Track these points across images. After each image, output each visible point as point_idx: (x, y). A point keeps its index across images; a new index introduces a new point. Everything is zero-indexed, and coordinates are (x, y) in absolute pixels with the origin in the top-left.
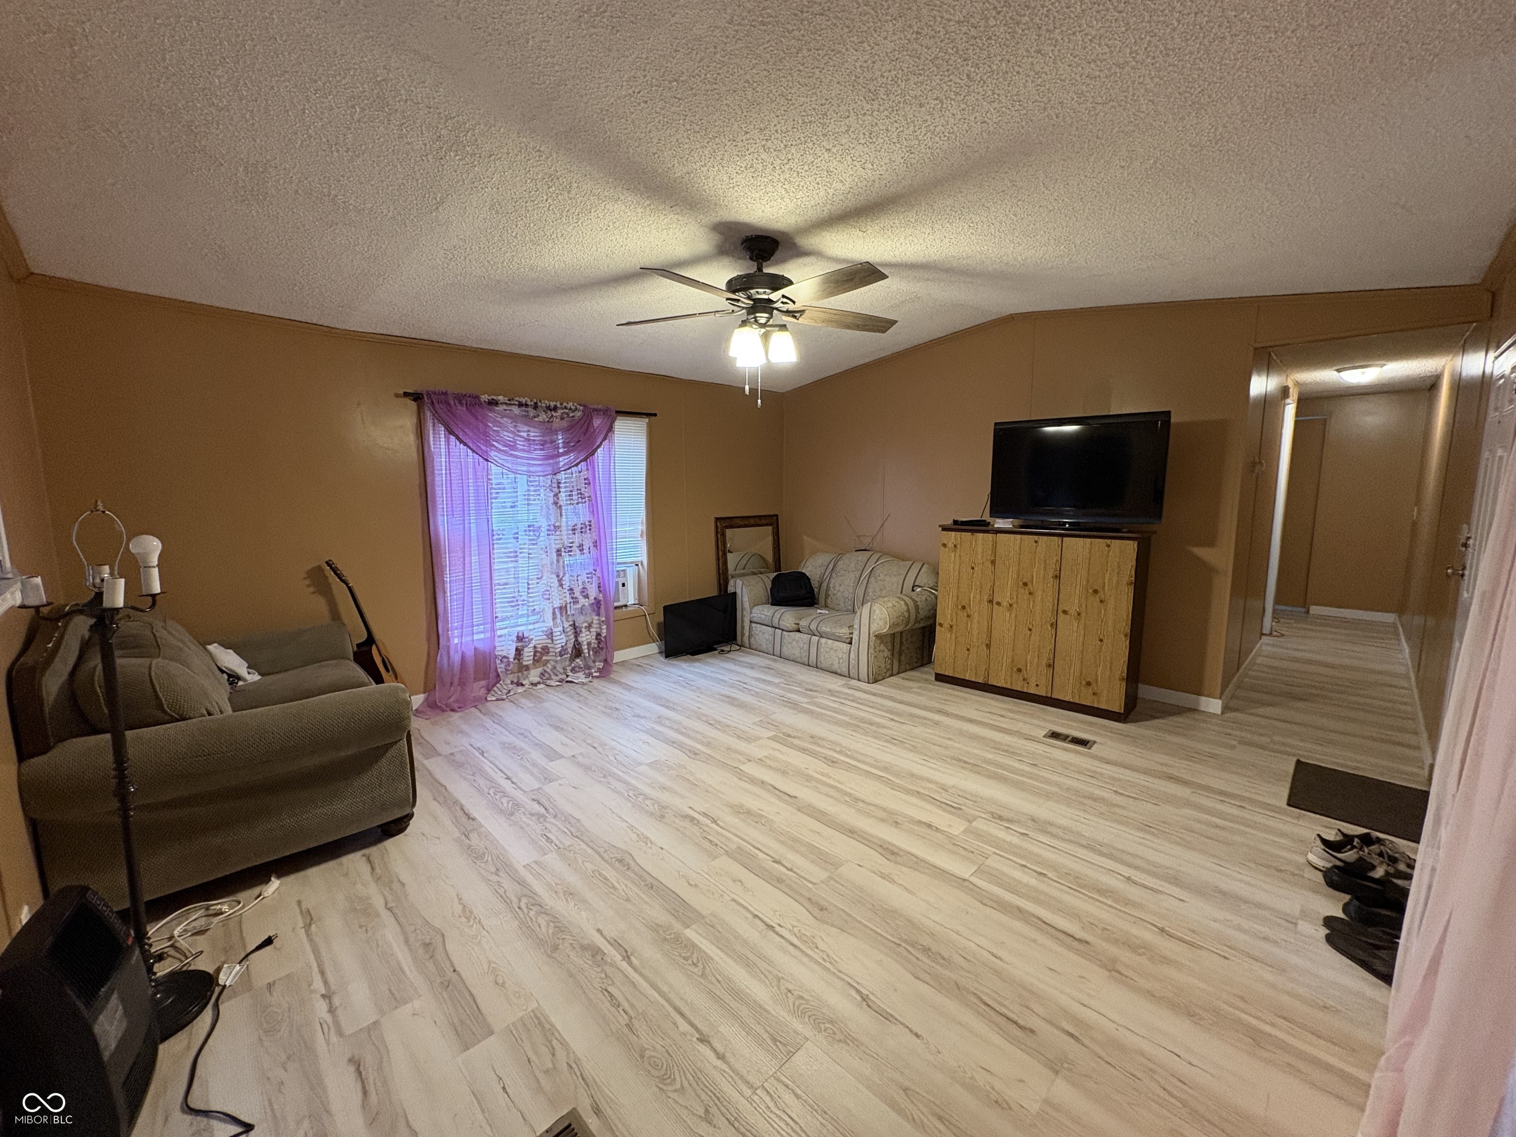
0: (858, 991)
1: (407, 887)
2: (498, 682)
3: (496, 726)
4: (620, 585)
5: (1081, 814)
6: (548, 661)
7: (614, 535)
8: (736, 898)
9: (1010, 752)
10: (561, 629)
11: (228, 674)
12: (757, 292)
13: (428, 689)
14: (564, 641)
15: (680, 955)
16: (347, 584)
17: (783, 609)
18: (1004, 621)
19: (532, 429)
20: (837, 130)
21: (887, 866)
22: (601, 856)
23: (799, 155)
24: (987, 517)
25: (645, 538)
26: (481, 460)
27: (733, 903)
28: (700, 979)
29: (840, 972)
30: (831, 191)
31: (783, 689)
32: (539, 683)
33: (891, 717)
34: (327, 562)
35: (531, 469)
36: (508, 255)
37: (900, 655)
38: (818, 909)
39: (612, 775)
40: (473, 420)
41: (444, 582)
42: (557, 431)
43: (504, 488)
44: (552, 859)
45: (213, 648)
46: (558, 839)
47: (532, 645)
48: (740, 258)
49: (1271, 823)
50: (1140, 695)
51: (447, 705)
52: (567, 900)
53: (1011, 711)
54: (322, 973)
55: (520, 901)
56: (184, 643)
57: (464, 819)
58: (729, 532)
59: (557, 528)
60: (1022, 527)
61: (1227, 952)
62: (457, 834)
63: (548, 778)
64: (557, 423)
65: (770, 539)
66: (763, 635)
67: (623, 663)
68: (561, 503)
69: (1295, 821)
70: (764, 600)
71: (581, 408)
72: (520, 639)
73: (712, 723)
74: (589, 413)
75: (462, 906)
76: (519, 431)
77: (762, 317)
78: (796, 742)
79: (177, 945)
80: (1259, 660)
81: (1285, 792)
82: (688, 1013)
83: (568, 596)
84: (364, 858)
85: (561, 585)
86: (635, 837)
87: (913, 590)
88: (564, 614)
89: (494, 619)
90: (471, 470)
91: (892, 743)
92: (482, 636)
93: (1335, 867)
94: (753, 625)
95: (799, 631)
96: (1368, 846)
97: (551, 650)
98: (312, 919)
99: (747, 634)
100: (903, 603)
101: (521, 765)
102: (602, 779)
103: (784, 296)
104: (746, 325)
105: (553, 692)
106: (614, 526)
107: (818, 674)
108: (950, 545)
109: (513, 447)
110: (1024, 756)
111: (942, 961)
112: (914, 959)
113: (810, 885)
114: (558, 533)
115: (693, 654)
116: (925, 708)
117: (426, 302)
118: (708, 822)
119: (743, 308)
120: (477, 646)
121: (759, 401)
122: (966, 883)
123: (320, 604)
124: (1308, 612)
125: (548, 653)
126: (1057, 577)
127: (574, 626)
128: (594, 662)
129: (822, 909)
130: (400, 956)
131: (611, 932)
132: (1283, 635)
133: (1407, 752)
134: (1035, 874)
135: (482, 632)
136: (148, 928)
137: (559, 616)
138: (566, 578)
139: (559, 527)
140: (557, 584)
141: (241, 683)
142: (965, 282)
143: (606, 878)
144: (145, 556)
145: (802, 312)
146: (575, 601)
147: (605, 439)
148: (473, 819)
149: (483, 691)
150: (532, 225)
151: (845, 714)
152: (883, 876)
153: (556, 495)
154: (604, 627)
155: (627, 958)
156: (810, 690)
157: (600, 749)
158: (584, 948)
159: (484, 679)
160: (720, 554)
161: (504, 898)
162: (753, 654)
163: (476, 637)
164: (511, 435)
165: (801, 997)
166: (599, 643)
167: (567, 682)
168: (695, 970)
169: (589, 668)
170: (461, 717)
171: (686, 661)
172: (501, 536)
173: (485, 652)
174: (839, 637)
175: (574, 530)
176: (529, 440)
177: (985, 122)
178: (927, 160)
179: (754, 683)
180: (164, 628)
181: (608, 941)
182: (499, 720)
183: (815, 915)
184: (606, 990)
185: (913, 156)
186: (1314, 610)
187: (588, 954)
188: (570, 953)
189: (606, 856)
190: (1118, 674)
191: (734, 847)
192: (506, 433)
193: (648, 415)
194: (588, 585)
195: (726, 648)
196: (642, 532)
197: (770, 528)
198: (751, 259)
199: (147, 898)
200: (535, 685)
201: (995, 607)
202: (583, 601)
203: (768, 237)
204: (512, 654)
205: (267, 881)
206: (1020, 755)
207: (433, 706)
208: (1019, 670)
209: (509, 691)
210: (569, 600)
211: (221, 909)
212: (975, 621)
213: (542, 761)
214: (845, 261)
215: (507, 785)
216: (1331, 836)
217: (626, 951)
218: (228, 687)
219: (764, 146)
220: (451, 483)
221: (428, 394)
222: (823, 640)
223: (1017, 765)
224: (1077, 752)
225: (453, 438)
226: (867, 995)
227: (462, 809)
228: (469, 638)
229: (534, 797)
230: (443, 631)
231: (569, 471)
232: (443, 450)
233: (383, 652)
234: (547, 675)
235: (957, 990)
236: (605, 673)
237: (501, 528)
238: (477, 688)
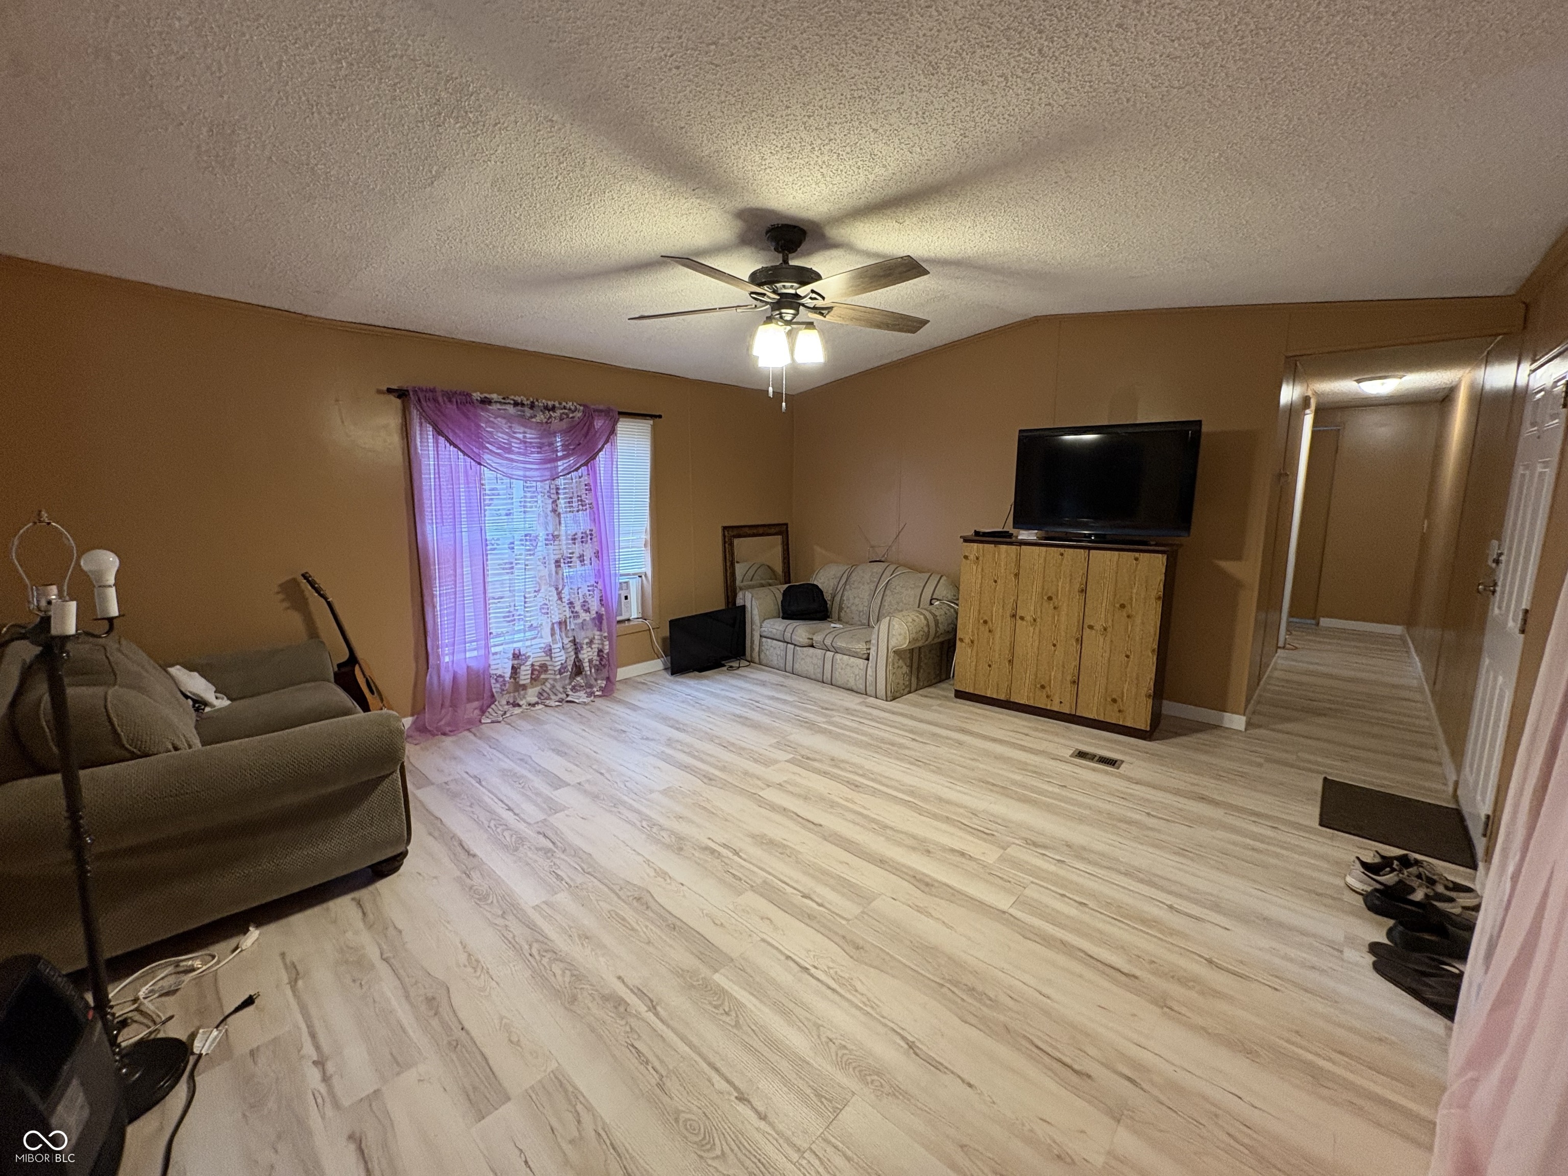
0: (903, 1038)
1: (403, 933)
2: (493, 703)
3: (495, 752)
4: (623, 598)
5: (1114, 837)
6: (547, 679)
7: (617, 544)
8: (765, 937)
9: (1038, 773)
10: (560, 645)
11: (192, 699)
12: (784, 286)
13: (417, 711)
14: (564, 658)
15: (710, 1003)
16: (326, 599)
17: (795, 623)
18: (1027, 638)
19: (528, 431)
20: (888, 108)
21: (922, 899)
22: (617, 894)
23: (842, 135)
24: (1009, 528)
25: (649, 548)
26: (473, 463)
27: (763, 944)
28: (735, 1031)
29: (883, 1017)
30: (872, 177)
31: (799, 708)
32: (537, 703)
33: (913, 737)
34: (303, 575)
35: (528, 473)
36: (509, 238)
37: (918, 672)
38: (855, 947)
39: (623, 803)
40: (464, 421)
41: (433, 596)
42: (555, 433)
43: (499, 495)
44: (563, 898)
45: (177, 671)
46: (569, 877)
47: (529, 663)
48: (763, 249)
49: (1306, 845)
50: (1164, 712)
51: (438, 729)
52: (582, 944)
53: (1036, 730)
54: (313, 1036)
55: (531, 946)
56: (143, 667)
57: (463, 856)
58: (736, 541)
59: (555, 537)
60: (1046, 539)
61: (1276, 983)
62: (458, 873)
63: (554, 808)
64: (556, 424)
65: (779, 549)
66: (773, 651)
67: (625, 681)
68: (560, 510)
69: (1329, 842)
70: (775, 615)
71: (582, 408)
72: (516, 656)
73: (726, 746)
74: (590, 413)
75: (466, 954)
76: (515, 433)
77: (788, 313)
78: (816, 764)
79: (142, 1008)
80: (1276, 674)
81: (1316, 811)
82: (724, 1070)
83: (567, 609)
84: (354, 903)
85: (560, 599)
86: (652, 873)
87: (931, 604)
88: (563, 629)
89: (488, 635)
90: (462, 475)
91: (915, 765)
92: (475, 653)
93: (1376, 890)
94: (764, 640)
95: (812, 646)
96: (1407, 868)
97: (550, 668)
98: (298, 974)
99: (757, 649)
100: (922, 617)
101: (524, 795)
102: (613, 809)
103: (813, 291)
104: (771, 322)
105: (553, 713)
106: (616, 535)
107: (834, 691)
108: (972, 557)
109: (509, 450)
110: (1053, 778)
111: (988, 1002)
112: (959, 1001)
113: (844, 922)
114: (556, 543)
115: (701, 670)
116: (947, 728)
117: (414, 289)
118: (730, 855)
119: (767, 303)
120: (470, 665)
121: (784, 404)
122: (1006, 916)
123: (296, 619)
124: (1318, 624)
125: (546, 671)
126: (1083, 591)
127: (574, 642)
128: (596, 680)
129: (858, 948)
130: (400, 1013)
131: (634, 979)
132: (1296, 648)
133: (1430, 767)
134: (1076, 904)
135: (475, 649)
136: (110, 988)
137: (557, 631)
138: (566, 592)
139: (558, 536)
140: (556, 598)
141: (207, 709)
142: (996, 281)
143: (624, 919)
144: (100, 574)
145: (830, 309)
146: (576, 615)
147: (606, 442)
148: (474, 856)
149: (477, 712)
150: (538, 205)
151: (864, 734)
152: (919, 910)
153: (554, 502)
154: (607, 643)
155: (653, 1008)
156: (827, 709)
157: (607, 775)
158: (606, 998)
159: (478, 700)
160: (728, 564)
161: (513, 945)
162: (763, 670)
163: (468, 655)
164: (505, 437)
165: (845, 1047)
166: (601, 660)
167: (568, 702)
168: (727, 1019)
169: (591, 686)
170: (453, 742)
171: (693, 678)
172: (495, 546)
173: (478, 672)
174: (856, 652)
175: (574, 539)
176: (525, 442)
177: (1050, 104)
178: (980, 145)
179: (767, 701)
180: (119, 650)
181: (631, 990)
182: (495, 745)
183: (852, 954)
184: (633, 1046)
185: (966, 140)
186: (1325, 622)
187: (609, 1005)
188: (590, 1005)
189: (621, 893)
190: (1144, 691)
191: (759, 881)
192: (500, 435)
193: (652, 417)
194: (589, 599)
195: (735, 664)
196: (646, 542)
197: (780, 537)
198: (776, 250)
199: (108, 955)
200: (534, 705)
201: (1019, 622)
202: (584, 616)
203: (795, 227)
204: (508, 673)
205: (245, 931)
206: (1048, 776)
207: (422, 729)
208: (1043, 687)
209: (505, 713)
210: (568, 614)
211: (193, 965)
212: (998, 636)
213: (546, 790)
214: (876, 255)
215: (507, 816)
216: (1369, 858)
217: (652, 1001)
218: (194, 714)
219: (804, 123)
220: (440, 488)
221: (415, 392)
222: (838, 656)
223: (1046, 787)
224: (1107, 773)
225: (442, 440)
226: (913, 1042)
227: (461, 845)
228: (462, 656)
229: (539, 829)
230: (433, 649)
231: (569, 476)
232: (431, 453)
233: (367, 674)
234: (545, 695)
235: (1007, 1034)
236: (607, 692)
237: (495, 538)
238: (471, 709)
